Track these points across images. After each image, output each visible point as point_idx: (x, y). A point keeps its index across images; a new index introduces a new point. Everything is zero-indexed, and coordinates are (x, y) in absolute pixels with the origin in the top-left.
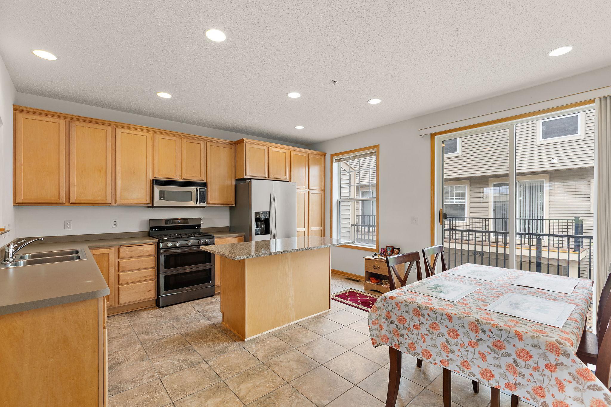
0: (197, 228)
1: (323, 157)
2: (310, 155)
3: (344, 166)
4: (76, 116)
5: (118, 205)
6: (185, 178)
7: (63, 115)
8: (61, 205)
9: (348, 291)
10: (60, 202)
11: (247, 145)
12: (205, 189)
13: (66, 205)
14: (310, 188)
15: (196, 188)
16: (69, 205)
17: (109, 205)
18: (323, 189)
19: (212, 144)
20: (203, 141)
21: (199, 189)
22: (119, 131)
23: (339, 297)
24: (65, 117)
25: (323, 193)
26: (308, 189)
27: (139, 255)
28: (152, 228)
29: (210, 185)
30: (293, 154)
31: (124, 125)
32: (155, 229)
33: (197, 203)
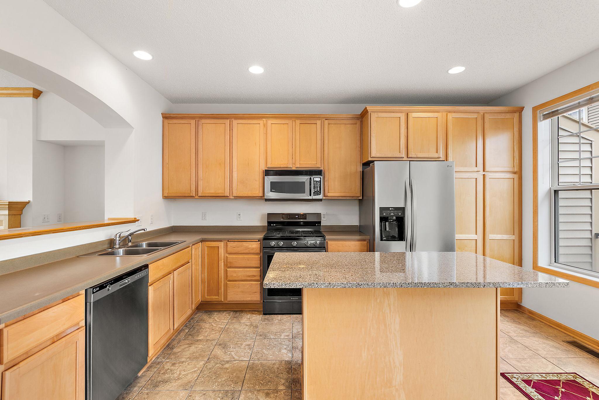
0: (317, 226)
1: (517, 115)
2: (487, 116)
3: (564, 123)
4: (202, 115)
5: (235, 198)
6: (298, 166)
7: (193, 116)
8: (191, 198)
9: (563, 378)
10: (191, 195)
11: (373, 114)
12: (320, 178)
13: (196, 198)
14: (487, 169)
15: (309, 177)
16: (198, 198)
17: (226, 198)
18: (516, 169)
19: (330, 122)
20: (319, 120)
21: (314, 178)
22: (235, 122)
23: (533, 388)
24: (195, 117)
25: (516, 176)
26: (484, 171)
27: (245, 252)
28: (269, 223)
29: (327, 173)
30: (451, 118)
31: (240, 116)
32: (273, 224)
33: (310, 195)
